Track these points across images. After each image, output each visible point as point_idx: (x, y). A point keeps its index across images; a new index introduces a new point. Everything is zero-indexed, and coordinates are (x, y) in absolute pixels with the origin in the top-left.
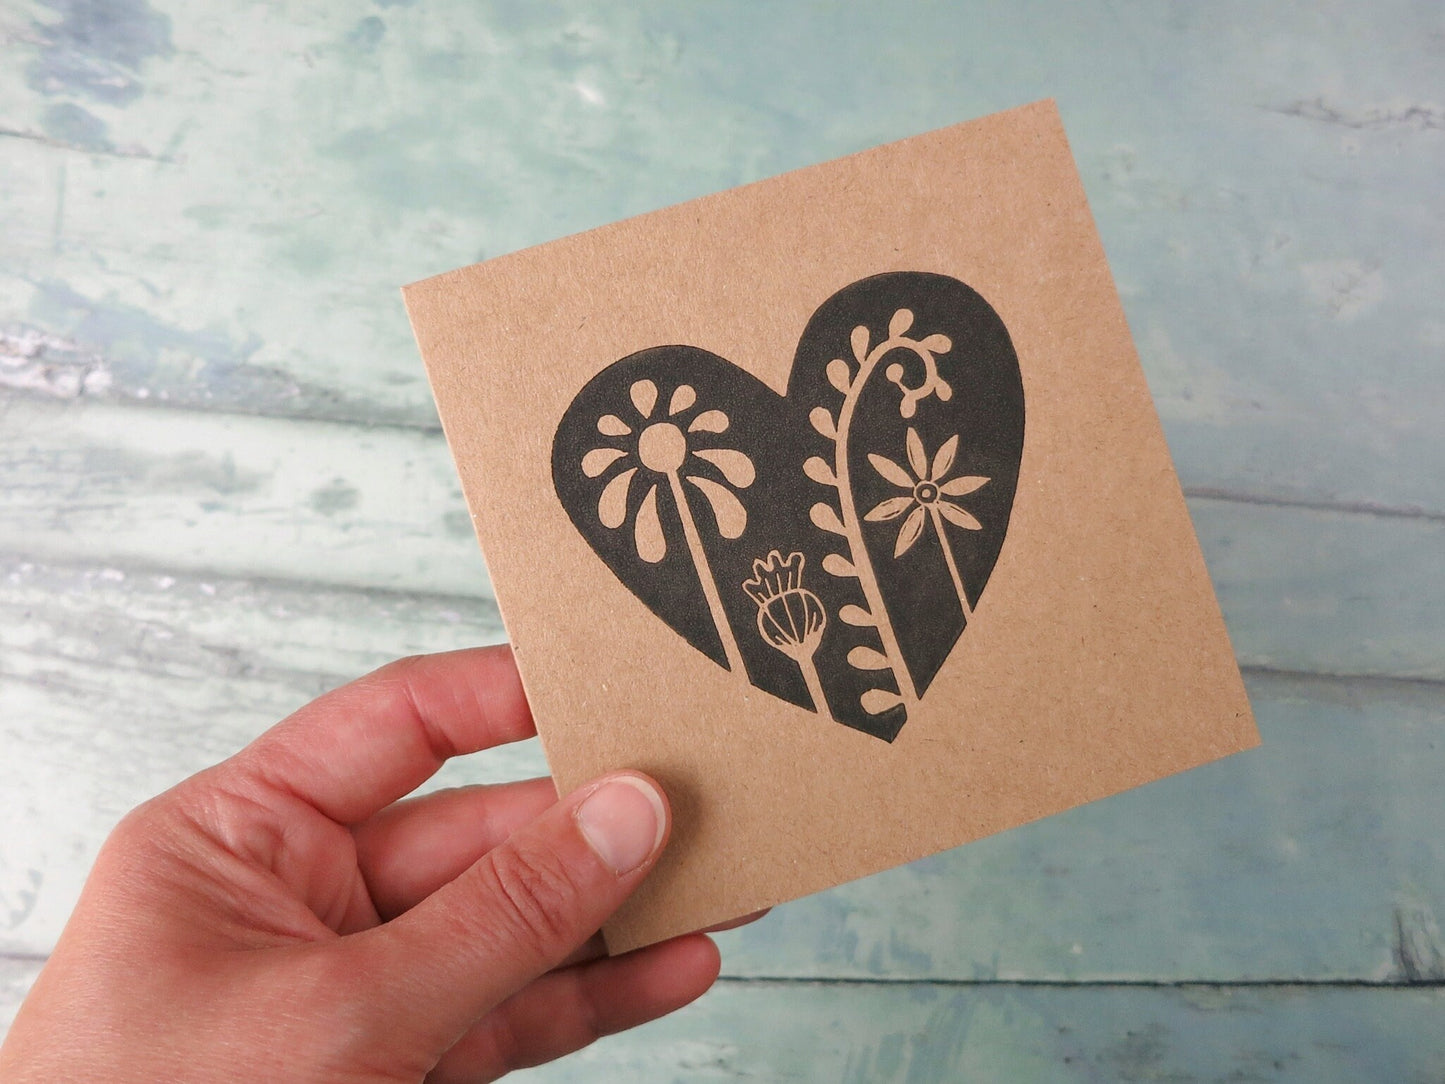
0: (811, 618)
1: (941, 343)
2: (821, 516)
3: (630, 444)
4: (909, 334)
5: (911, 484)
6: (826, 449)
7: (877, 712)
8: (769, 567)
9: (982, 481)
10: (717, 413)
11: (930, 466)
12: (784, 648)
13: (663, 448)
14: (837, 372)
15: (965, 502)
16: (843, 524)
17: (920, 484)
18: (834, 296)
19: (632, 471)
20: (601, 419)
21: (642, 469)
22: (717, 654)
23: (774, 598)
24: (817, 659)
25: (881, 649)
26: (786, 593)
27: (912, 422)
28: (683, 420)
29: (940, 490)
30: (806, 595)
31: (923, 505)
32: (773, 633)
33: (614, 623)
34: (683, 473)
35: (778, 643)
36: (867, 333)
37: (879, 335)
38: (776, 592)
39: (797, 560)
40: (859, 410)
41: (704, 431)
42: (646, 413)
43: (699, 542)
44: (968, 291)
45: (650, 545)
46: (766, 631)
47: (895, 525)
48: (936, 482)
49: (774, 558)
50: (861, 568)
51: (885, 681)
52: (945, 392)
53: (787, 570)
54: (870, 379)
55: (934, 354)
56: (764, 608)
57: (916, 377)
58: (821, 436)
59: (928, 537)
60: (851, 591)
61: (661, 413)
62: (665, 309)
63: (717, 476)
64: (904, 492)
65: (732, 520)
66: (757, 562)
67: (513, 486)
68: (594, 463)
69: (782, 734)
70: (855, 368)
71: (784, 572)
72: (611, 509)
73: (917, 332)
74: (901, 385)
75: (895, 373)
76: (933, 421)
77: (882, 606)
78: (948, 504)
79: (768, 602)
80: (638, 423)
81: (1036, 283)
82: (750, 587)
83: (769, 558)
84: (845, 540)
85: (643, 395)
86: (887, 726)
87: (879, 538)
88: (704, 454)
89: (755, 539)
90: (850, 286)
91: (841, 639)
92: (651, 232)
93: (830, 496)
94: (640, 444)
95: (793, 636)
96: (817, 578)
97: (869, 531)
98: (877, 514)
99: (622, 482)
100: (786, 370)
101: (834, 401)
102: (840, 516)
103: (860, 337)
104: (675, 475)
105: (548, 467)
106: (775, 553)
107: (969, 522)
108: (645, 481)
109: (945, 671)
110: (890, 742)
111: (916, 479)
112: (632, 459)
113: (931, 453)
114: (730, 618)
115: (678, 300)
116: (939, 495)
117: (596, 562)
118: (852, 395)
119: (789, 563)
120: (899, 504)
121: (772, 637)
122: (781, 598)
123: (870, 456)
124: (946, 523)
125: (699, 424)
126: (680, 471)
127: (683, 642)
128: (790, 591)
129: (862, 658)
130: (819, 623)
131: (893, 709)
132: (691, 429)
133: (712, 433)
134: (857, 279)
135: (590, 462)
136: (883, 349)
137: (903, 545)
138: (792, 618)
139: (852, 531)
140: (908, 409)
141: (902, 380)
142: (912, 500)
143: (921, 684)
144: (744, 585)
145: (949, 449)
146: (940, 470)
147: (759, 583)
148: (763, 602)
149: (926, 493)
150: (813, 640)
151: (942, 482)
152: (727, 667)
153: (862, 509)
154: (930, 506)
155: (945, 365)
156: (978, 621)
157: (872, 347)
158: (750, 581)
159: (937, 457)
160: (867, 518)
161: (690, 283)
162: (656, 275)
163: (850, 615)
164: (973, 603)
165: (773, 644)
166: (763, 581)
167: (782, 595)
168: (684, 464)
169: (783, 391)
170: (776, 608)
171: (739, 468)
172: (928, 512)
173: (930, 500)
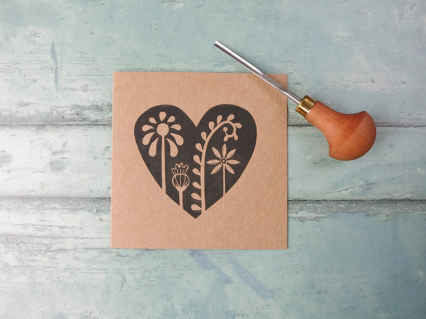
0: (185, 182)
1: (239, 126)
2: (196, 158)
3: (155, 126)
4: (232, 121)
5: (221, 158)
6: (203, 143)
7: (194, 210)
8: (179, 166)
9: (238, 162)
10: (179, 125)
11: (227, 155)
12: (177, 187)
13: (163, 130)
14: (211, 125)
15: (232, 166)
16: (201, 162)
17: (223, 158)
18: (216, 106)
19: (154, 133)
20: (150, 118)
21: (156, 133)
22: (160, 184)
23: (178, 174)
24: (184, 193)
25: (200, 195)
27: (226, 143)
28: (170, 124)
30: (186, 176)
31: (222, 164)
32: (175, 183)
33: (138, 168)
34: (166, 137)
36: (222, 117)
37: (225, 119)
38: (179, 173)
39: (187, 167)
40: (213, 135)
41: (174, 129)
42: (162, 120)
43: (164, 155)
44: (250, 115)
45: (152, 152)
47: (213, 166)
49: (181, 165)
50: (202, 174)
52: (236, 138)
54: (219, 129)
55: (236, 127)
56: (175, 176)
57: (230, 132)
58: (202, 139)
59: (220, 172)
60: (197, 179)
61: (165, 121)
62: (174, 96)
63: (174, 140)
64: (218, 159)
65: (174, 152)
66: (177, 164)
67: (124, 127)
68: (146, 128)
69: (169, 208)
70: (216, 125)
71: (183, 169)
72: (146, 140)
73: (234, 121)
74: (226, 133)
75: (225, 129)
76: (231, 144)
77: (204, 185)
78: (228, 165)
79: (176, 175)
80: (159, 122)
81: (267, 118)
82: (173, 170)
83: (180, 164)
84: (200, 166)
85: (162, 115)
86: (196, 214)
87: (209, 168)
88: (172, 134)
89: (178, 159)
90: (221, 105)
91: (191, 189)
92: (177, 77)
93: (200, 154)
94: (158, 127)
95: (180, 186)
96: (190, 173)
97: (206, 165)
98: (210, 162)
99: (151, 134)
100: (199, 120)
101: (208, 131)
102: (201, 160)
103: (220, 118)
104: (164, 137)
105: (134, 125)
106: (182, 164)
107: (232, 171)
108: (156, 136)
109: (214, 205)
110: (195, 218)
112: (155, 130)
113: (228, 151)
114: (166, 176)
115: (178, 95)
116: (227, 162)
117: (138, 152)
118: (213, 131)
119: (184, 167)
120: (216, 161)
121: (175, 184)
123: (213, 147)
124: (226, 170)
125: (174, 127)
127: (153, 178)
128: (182, 174)
129: (195, 196)
130: (187, 184)
131: (199, 210)
132: (171, 127)
133: (176, 130)
134: (224, 104)
135: (144, 127)
136: (224, 122)
137: (214, 172)
138: (181, 180)
139: (202, 164)
140: (226, 139)
142: (219, 161)
143: (207, 207)
145: (233, 152)
146: (229, 156)
147: (175, 170)
149: (224, 161)
150: (184, 188)
151: (228, 159)
152: (161, 187)
153: (207, 159)
154: (223, 164)
155: (238, 131)
156: (226, 196)
157: (222, 121)
158: (173, 168)
159: (229, 153)
160: (207, 162)
161: (182, 92)
162: (175, 87)
163: (195, 184)
164: (226, 192)
165: (174, 186)
166: (177, 169)
167: (180, 174)
168: (167, 135)
169: (196, 125)
170: (178, 177)
171: (180, 140)
172: (222, 165)
173: (224, 163)
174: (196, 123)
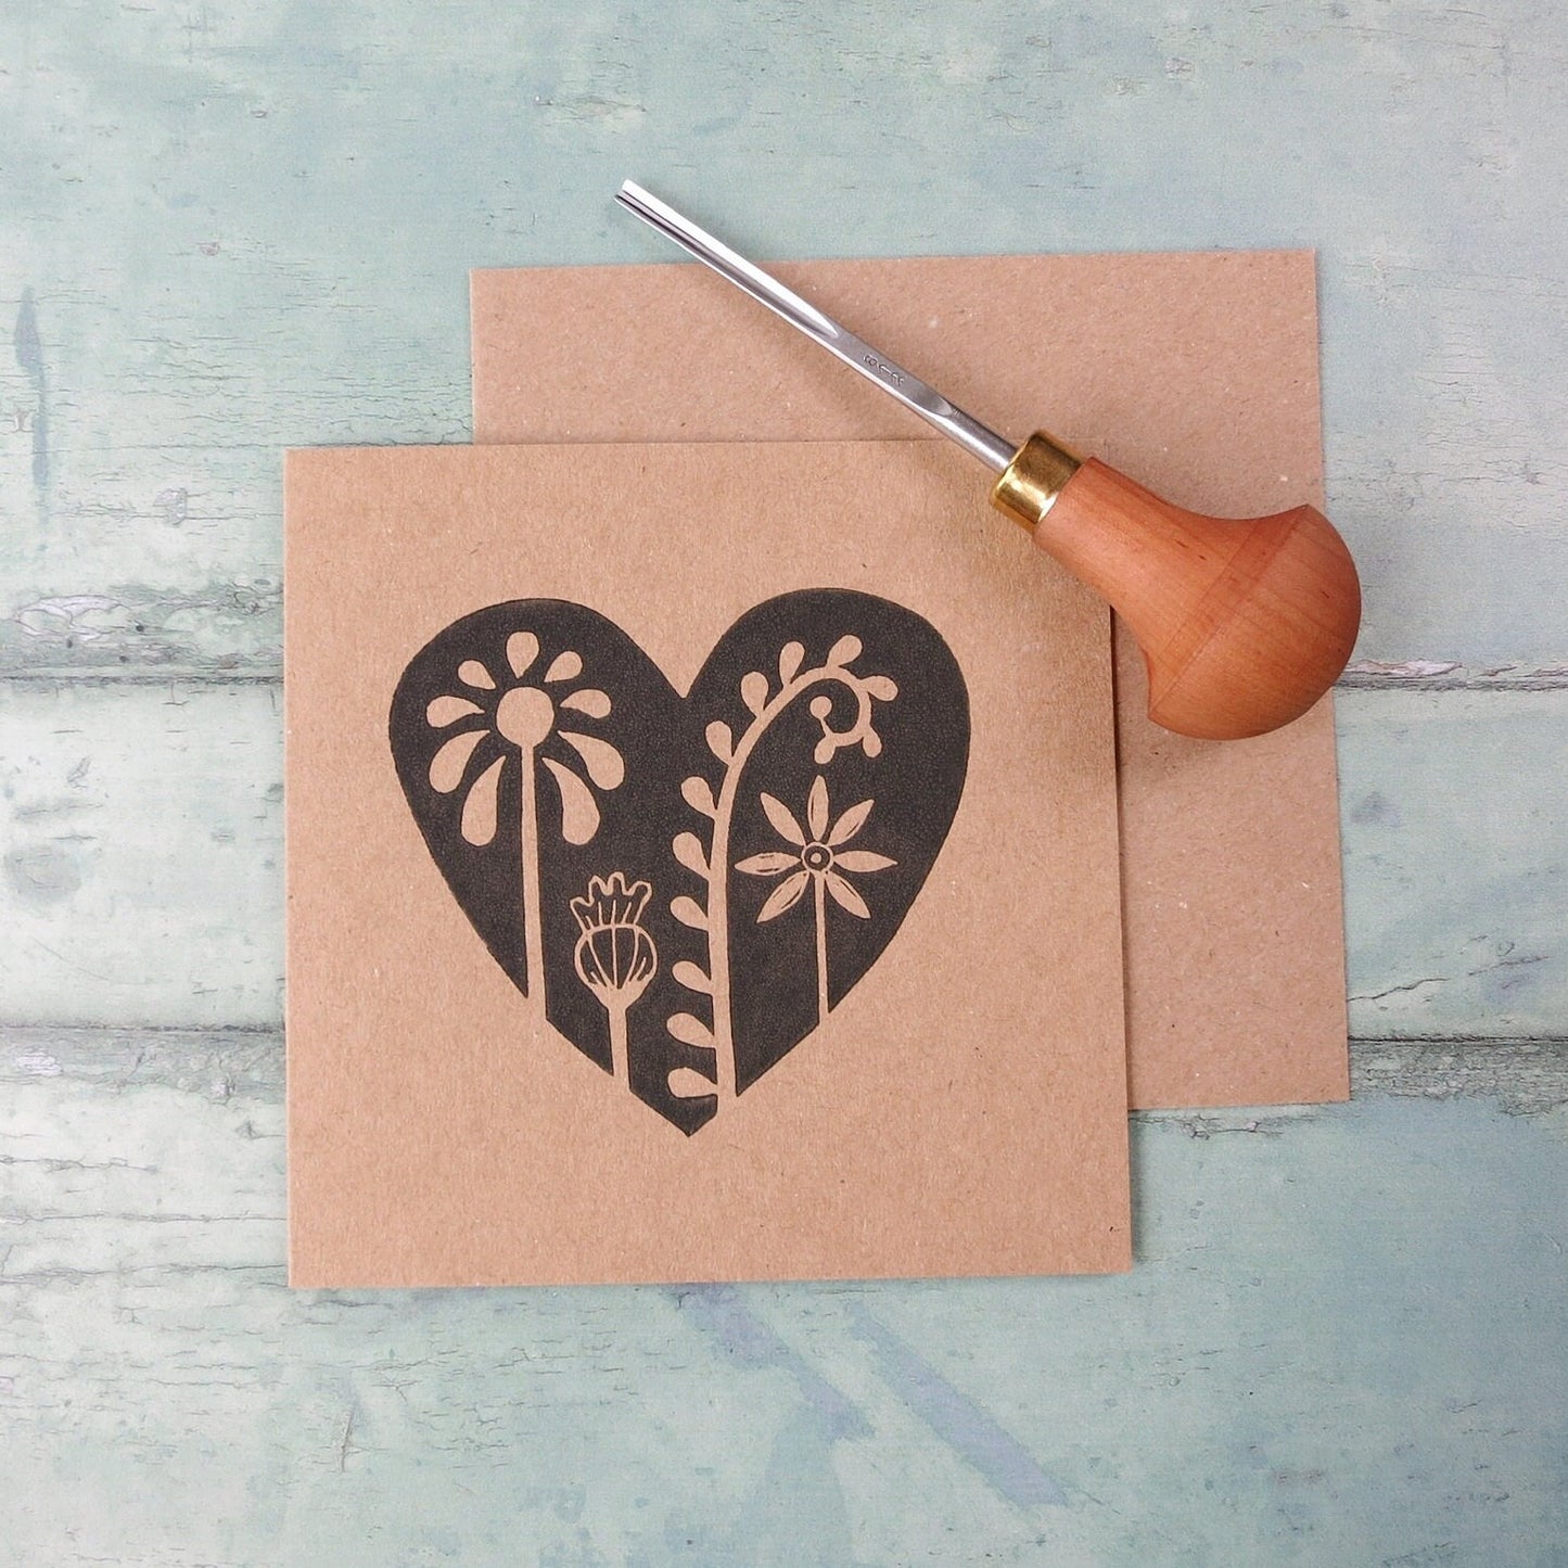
0: (638, 965)
1: (886, 689)
2: (686, 848)
3: (489, 701)
4: (851, 667)
5: (802, 842)
6: (714, 774)
7: (683, 1096)
8: (608, 890)
9: (887, 862)
10: (600, 694)
11: (830, 827)
12: (597, 989)
13: (525, 718)
14: (753, 687)
15: (858, 881)
16: (708, 865)
17: (812, 844)
18: (775, 599)
19: (483, 733)
20: (465, 663)
21: (496, 736)
22: (518, 975)
23: (602, 927)
24: (633, 1014)
25: (710, 1025)
26: (618, 926)
27: (824, 770)
28: (559, 692)
29: (833, 859)
30: (641, 935)
31: (809, 870)
32: (589, 967)
33: (410, 902)
34: (541, 751)
35: (591, 980)
36: (802, 651)
37: (815, 658)
38: (607, 922)
39: (641, 891)
40: (765, 738)
41: (578, 711)
42: (519, 672)
43: (535, 837)
44: (934, 637)
45: (478, 824)
46: (583, 963)
47: (769, 884)
48: (831, 847)
49: (617, 881)
50: (715, 923)
51: (704, 1062)
52: (873, 746)
53: (628, 899)
54: (790, 706)
55: (871, 697)
56: (587, 936)
57: (844, 716)
58: (715, 758)
59: (802, 910)
60: (694, 946)
61: (535, 677)
62: (575, 559)
63: (578, 766)
64: (791, 849)
65: (580, 822)
66: (596, 879)
67: (342, 711)
68: (443, 711)
69: (565, 1087)
70: (775, 687)
71: (623, 901)
72: (445, 771)
73: (859, 668)
74: (823, 724)
75: (821, 707)
76: (849, 776)
77: (725, 974)
78: (838, 878)
79: (594, 929)
80: (506, 680)
81: (1018, 651)
82: (578, 906)
83: (611, 880)
84: (705, 884)
85: (522, 649)
86: (691, 1115)
87: (746, 894)
88: (570, 737)
89: (599, 853)
90: (798, 593)
91: (666, 997)
92: (585, 467)
93: (703, 828)
94: (501, 705)
95: (613, 983)
96: (659, 918)
97: (735, 880)
98: (751, 866)
99: (469, 741)
100: (695, 668)
101: (740, 719)
102: (708, 855)
103: (792, 654)
104: (531, 752)
105: (388, 701)
106: (620, 876)
107: (857, 906)
108: (494, 747)
109: (778, 1070)
110: (688, 1135)
111: (809, 837)
112: (487, 720)
113: (835, 813)
115: (594, 553)
116: (831, 863)
117: (411, 825)
118: (763, 719)
119: (631, 892)
120: (782, 861)
121: (587, 973)
122: (610, 930)
123: (763, 795)
124: (830, 900)
125: (576, 701)
126: (537, 749)
127: (482, 947)
128: (623, 925)
129: (684, 1027)
130: (646, 971)
131: (704, 1097)
132: (565, 704)
133: (587, 716)
134: (809, 587)
135: (437, 709)
136: (815, 675)
137: (772, 909)
138: (615, 956)
139: (716, 878)
140: (824, 753)
141: (826, 719)
142: (797, 860)
143: (745, 1077)
144: (572, 902)
145: (858, 814)
146: (840, 834)
147: (589, 905)
148: (588, 928)
149: (816, 858)
150: (634, 989)
151: (838, 850)
152: (524, 990)
153: (735, 854)
154: (816, 873)
155: (883, 716)
156: (831, 1023)
157: (801, 671)
158: (580, 900)
159: (842, 819)
160: (738, 866)
161: (613, 538)
162: (577, 517)
163: (686, 973)
164: (834, 1001)
165: (586, 981)
166: (596, 904)
167: (613, 926)
168: (544, 742)
169: (683, 692)
170: (602, 940)
171: (607, 766)
172: (811, 879)
173: (819, 867)
174: (682, 681)
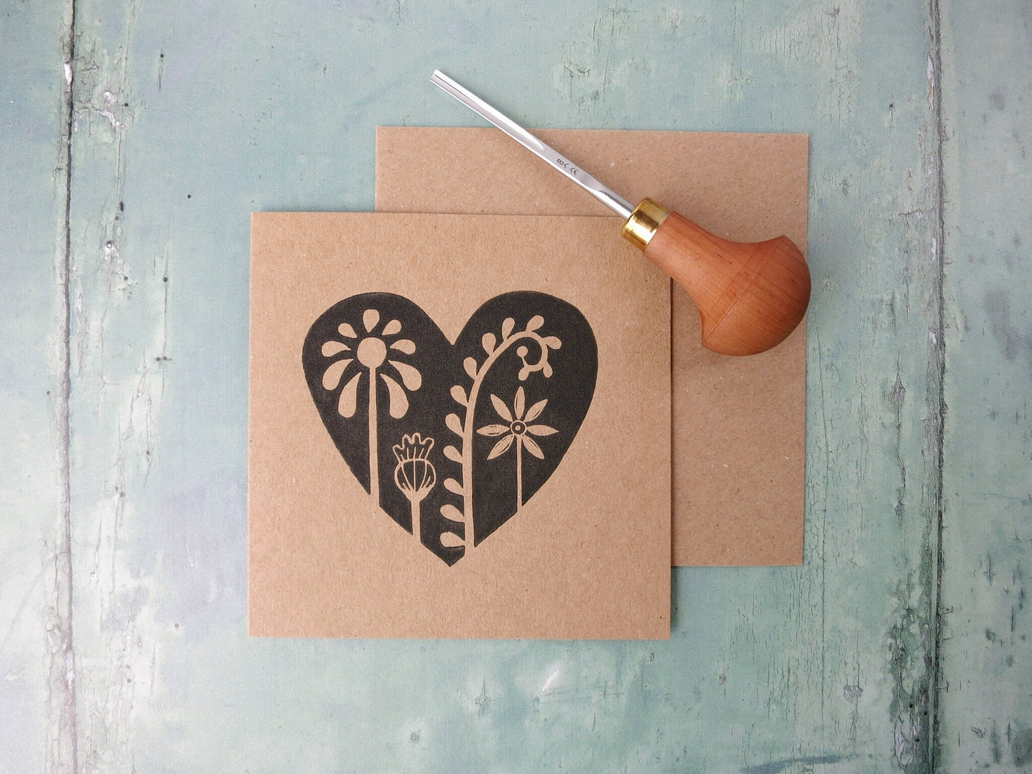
0: (426, 480)
1: (556, 343)
2: (452, 421)
3: (354, 344)
4: (539, 332)
5: (511, 420)
6: (467, 384)
7: (447, 546)
8: (412, 441)
9: (554, 431)
10: (410, 342)
11: (525, 412)
12: (405, 491)
13: (372, 353)
14: (488, 340)
15: (539, 440)
16: (463, 430)
17: (516, 421)
18: (501, 296)
19: (350, 360)
20: (342, 324)
21: (356, 362)
22: (365, 483)
23: (409, 460)
24: (423, 504)
25: (462, 510)
26: (417, 460)
27: (523, 383)
28: (389, 340)
29: (526, 429)
30: (428, 465)
31: (514, 434)
32: (402, 480)
33: (311, 445)
34: (379, 371)
35: (402, 487)
36: (514, 323)
37: (520, 326)
38: (411, 457)
39: (429, 442)
40: (494, 367)
41: (399, 350)
42: (369, 329)
43: (375, 414)
44: (581, 317)
45: (347, 407)
46: (398, 478)
47: (493, 441)
48: (526, 423)
49: (416, 437)
50: (465, 459)
52: (548, 372)
53: (422, 446)
54: (506, 351)
55: (548, 347)
56: (401, 464)
57: (534, 357)
58: (467, 375)
59: (510, 454)
60: (455, 471)
61: (377, 333)
62: (399, 272)
63: (398, 378)
64: (505, 423)
65: (399, 406)
66: (406, 436)
67: (278, 347)
68: (330, 349)
69: (388, 540)
70: (499, 341)
71: (419, 447)
72: (330, 379)
73: (542, 332)
74: (523, 360)
75: (522, 352)
76: (536, 388)
77: (470, 485)
78: (529, 438)
79: (404, 461)
80: (362, 333)
81: (623, 325)
82: (397, 450)
83: (414, 436)
84: (461, 440)
85: (371, 318)
86: (451, 556)
87: (482, 445)
88: (394, 363)
89: (409, 423)
91: (440, 496)
92: (405, 225)
93: (461, 412)
94: (360, 346)
95: (413, 487)
96: (437, 457)
97: (477, 439)
98: (485, 431)
99: (344, 363)
100: (459, 331)
101: (481, 356)
102: (463, 425)
103: (508, 324)
104: (374, 370)
105: (302, 343)
106: (418, 435)
107: (538, 453)
108: (356, 368)
109: (495, 534)
110: (450, 566)
111: (514, 417)
112: (352, 354)
113: (528, 405)
114: (380, 465)
115: (409, 269)
116: (525, 431)
117: (313, 407)
118: (493, 356)
119: (424, 443)
120: (500, 429)
121: (401, 483)
122: (413, 462)
123: (492, 395)
124: (524, 449)
125: (398, 345)
126: (377, 369)
127: (348, 468)
128: (419, 459)
129: (449, 512)
130: (430, 483)
131: (458, 547)
132: (392, 347)
133: (403, 353)
134: (518, 290)
135: (327, 347)
136: (520, 335)
138: (415, 475)
139: (467, 437)
140: (523, 375)
141: (525, 357)
142: (508, 429)
143: (479, 537)
144: (394, 447)
145: (540, 406)
146: (530, 417)
147: (402, 449)
148: (402, 460)
149: (518, 428)
150: (424, 492)
151: (529, 424)
152: (368, 489)
153: (477, 425)
154: (518, 436)
155: (554, 356)
156: (524, 512)
157: (513, 332)
158: (398, 446)
159: (531, 409)
160: (478, 431)
161: (419, 263)
162: (401, 251)
163: (450, 484)
164: (525, 500)
165: (400, 487)
166: (406, 448)
167: (414, 460)
168: (381, 366)
169: (453, 342)
170: (408, 467)
171: (413, 379)
172: (515, 439)
173: (519, 433)
174: (452, 335)
